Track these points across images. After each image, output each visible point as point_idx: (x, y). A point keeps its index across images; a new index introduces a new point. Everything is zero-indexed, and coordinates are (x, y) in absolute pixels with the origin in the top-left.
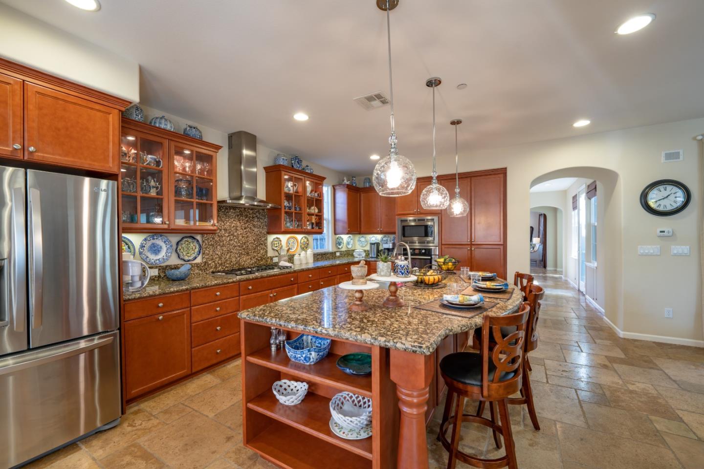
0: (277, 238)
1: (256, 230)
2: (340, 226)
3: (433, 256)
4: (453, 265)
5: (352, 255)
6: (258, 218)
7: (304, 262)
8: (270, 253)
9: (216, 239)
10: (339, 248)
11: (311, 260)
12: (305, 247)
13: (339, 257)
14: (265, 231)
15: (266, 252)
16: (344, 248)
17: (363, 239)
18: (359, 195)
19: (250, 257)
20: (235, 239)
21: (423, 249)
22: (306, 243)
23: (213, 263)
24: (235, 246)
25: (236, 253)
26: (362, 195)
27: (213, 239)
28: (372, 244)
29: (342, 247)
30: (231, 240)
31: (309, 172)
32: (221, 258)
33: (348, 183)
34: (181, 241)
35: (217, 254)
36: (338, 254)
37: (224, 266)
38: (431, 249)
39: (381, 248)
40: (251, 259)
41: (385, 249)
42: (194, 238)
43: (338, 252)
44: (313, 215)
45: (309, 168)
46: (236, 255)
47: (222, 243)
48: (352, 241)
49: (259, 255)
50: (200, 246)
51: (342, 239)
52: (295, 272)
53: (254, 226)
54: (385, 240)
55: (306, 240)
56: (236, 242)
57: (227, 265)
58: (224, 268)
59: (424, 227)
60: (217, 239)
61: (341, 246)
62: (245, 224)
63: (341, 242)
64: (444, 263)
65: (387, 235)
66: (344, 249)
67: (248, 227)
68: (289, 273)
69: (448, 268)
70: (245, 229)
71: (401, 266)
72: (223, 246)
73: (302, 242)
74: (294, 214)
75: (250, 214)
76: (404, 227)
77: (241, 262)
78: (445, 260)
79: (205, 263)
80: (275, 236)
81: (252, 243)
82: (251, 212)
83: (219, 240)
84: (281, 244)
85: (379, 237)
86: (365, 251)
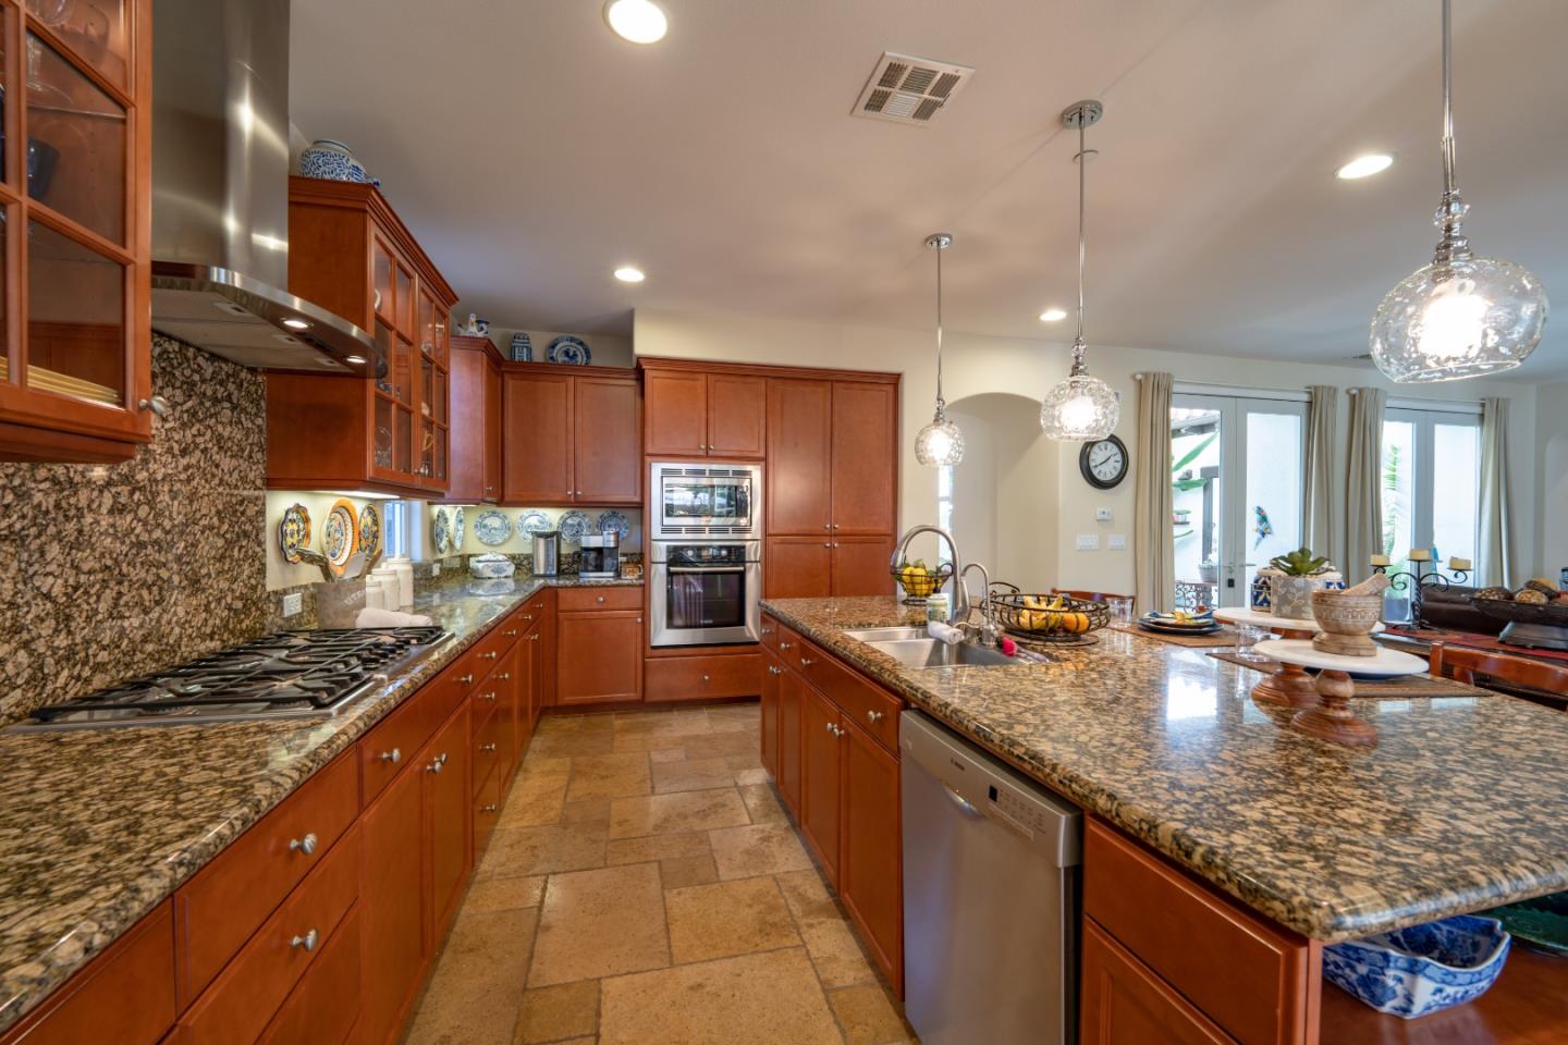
0: (298, 509)
1: (227, 463)
5: (472, 572)
6: (233, 408)
8: (274, 576)
9: (38, 497)
10: (439, 550)
12: (368, 547)
13: (441, 578)
14: (256, 473)
15: (262, 571)
17: (494, 522)
18: (499, 380)
20: (139, 504)
22: (370, 530)
23: (22, 656)
24: (141, 545)
25: (144, 584)
27: (22, 495)
28: (535, 536)
29: (447, 548)
32: (68, 618)
35: (47, 596)
36: (437, 570)
37: (85, 663)
38: (743, 548)
39: (566, 547)
40: (207, 609)
41: (586, 549)
43: (436, 562)
46: (145, 593)
47: (71, 527)
48: (461, 528)
49: (237, 587)
51: (447, 520)
53: (219, 443)
54: (572, 526)
55: (369, 521)
56: (145, 524)
57: (103, 656)
58: (86, 673)
61: (445, 542)
62: (184, 426)
63: (443, 531)
65: (581, 512)
66: (447, 553)
67: (197, 446)
70: (184, 452)
72: (76, 545)
73: (362, 525)
75: (203, 381)
77: (165, 629)
80: (289, 499)
81: (211, 528)
82: (209, 370)
83: (58, 506)
84: (307, 535)
85: (552, 517)
86: (512, 558)
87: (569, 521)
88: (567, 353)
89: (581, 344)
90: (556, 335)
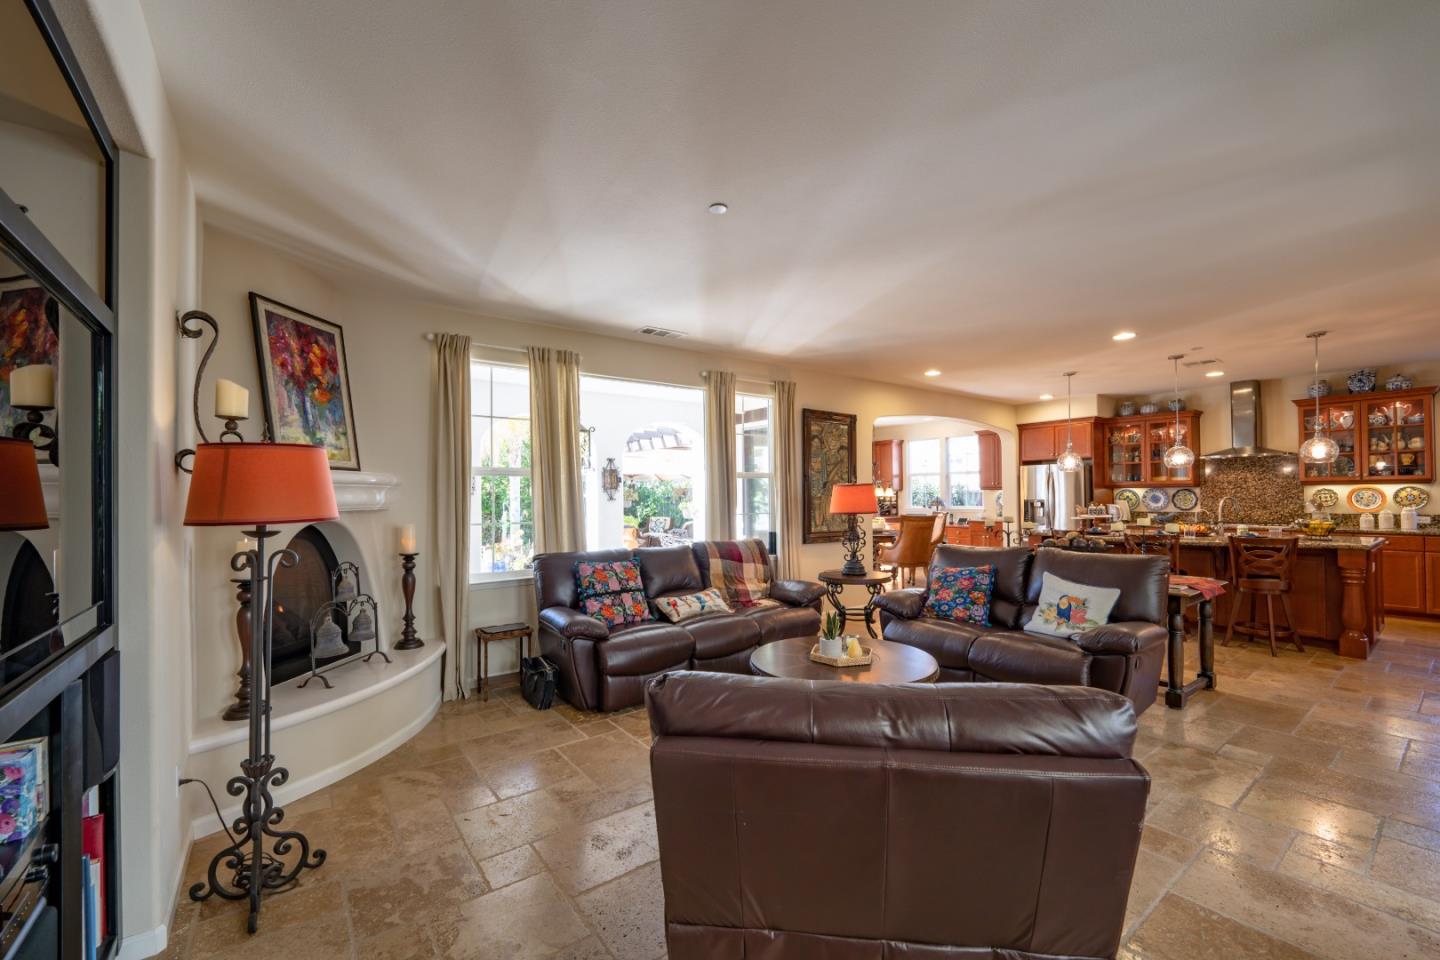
0: (1327, 490)
1: (1279, 480)
8: (1310, 509)
12: (1414, 503)
14: (1296, 482)
15: (1302, 507)
22: (1417, 497)
34: (1177, 493)
42: (1189, 491)
49: (1287, 510)
50: (1197, 498)
55: (1415, 493)
60: (1217, 490)
73: (1403, 495)
80: (1318, 487)
84: (1336, 498)
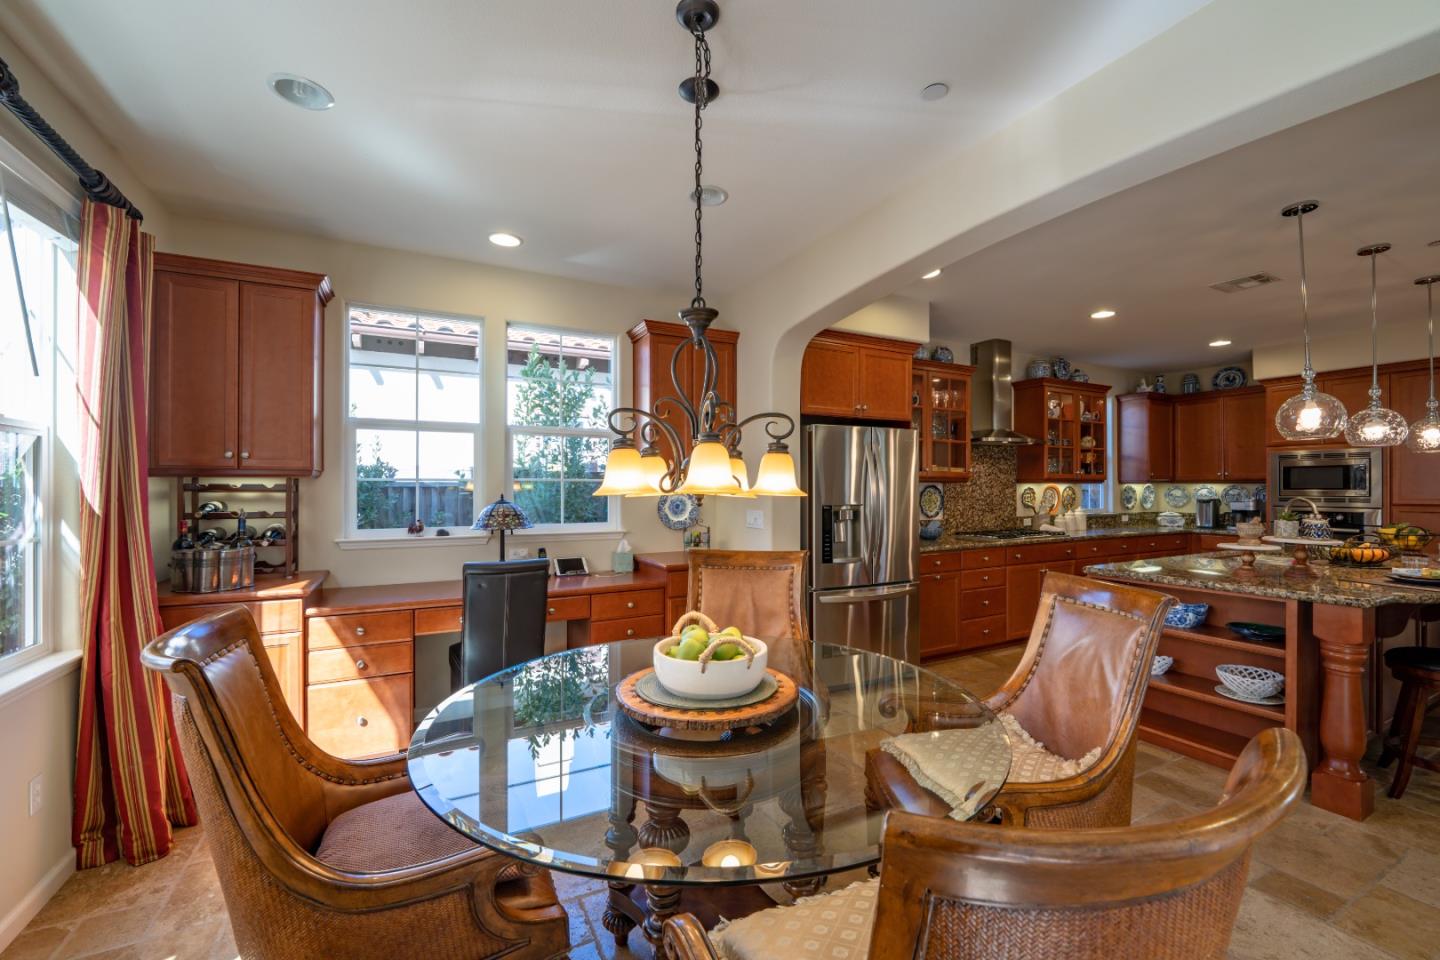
0: (1030, 489)
1: (1002, 476)
2: (1130, 468)
3: (1365, 528)
4: (1419, 540)
5: (1154, 522)
6: (1004, 460)
7: (1072, 528)
8: (1020, 512)
10: (1128, 508)
11: (1083, 526)
12: (1069, 504)
13: (1127, 524)
14: (1012, 479)
15: (1015, 509)
16: (1135, 508)
17: (1177, 493)
18: (1171, 408)
19: (994, 515)
21: (1338, 514)
22: (1071, 497)
23: (955, 522)
25: (979, 510)
26: (1179, 408)
28: (1201, 502)
29: (1133, 507)
30: (973, 491)
31: (1082, 380)
32: (963, 515)
33: (1149, 389)
34: (924, 491)
35: (959, 510)
36: (1125, 519)
37: (966, 526)
38: (1362, 514)
39: (1223, 509)
40: (996, 519)
41: (1235, 512)
42: (936, 488)
43: (1125, 514)
44: (1088, 450)
45: (1081, 373)
46: (979, 512)
47: (964, 495)
48: (1152, 496)
50: (942, 497)
51: (1134, 492)
52: (1073, 540)
53: (1000, 471)
54: (1234, 495)
55: (1070, 492)
57: (970, 526)
58: (967, 528)
59: (1341, 469)
61: (1133, 504)
62: (989, 468)
63: (1131, 497)
64: (1397, 536)
65: (1239, 486)
66: (1136, 510)
67: (993, 473)
68: (1065, 541)
69: (1407, 546)
70: (989, 475)
71: (1316, 526)
72: (965, 499)
73: (1065, 494)
74: (1061, 452)
76: (1287, 471)
78: (1399, 531)
79: (947, 520)
80: (1025, 486)
81: (997, 496)
82: (996, 450)
84: (1034, 498)
85: (1218, 489)
86: (1183, 515)
87: (1231, 492)
88: (1228, 379)
89: (1239, 370)
90: (1219, 368)
